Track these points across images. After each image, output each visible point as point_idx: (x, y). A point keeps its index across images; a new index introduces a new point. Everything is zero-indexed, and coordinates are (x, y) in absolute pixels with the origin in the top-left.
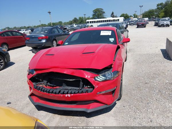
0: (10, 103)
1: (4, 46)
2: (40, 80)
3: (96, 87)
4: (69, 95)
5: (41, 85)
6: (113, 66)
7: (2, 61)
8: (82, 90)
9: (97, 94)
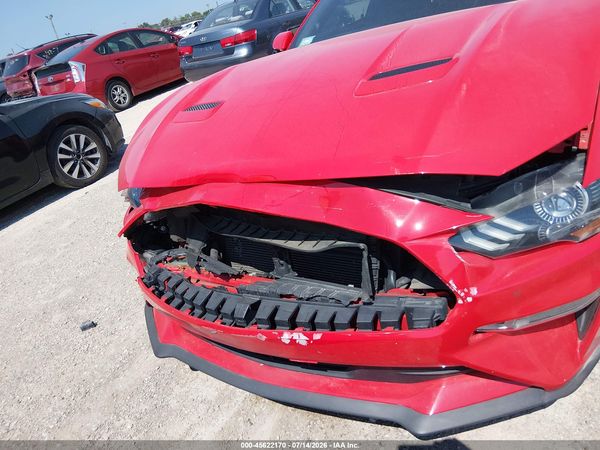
0: (94, 325)
1: (116, 89)
2: (174, 238)
3: (468, 294)
4: (301, 338)
5: (175, 263)
6: (583, 142)
7: (93, 145)
8: (373, 309)
9: (476, 333)
